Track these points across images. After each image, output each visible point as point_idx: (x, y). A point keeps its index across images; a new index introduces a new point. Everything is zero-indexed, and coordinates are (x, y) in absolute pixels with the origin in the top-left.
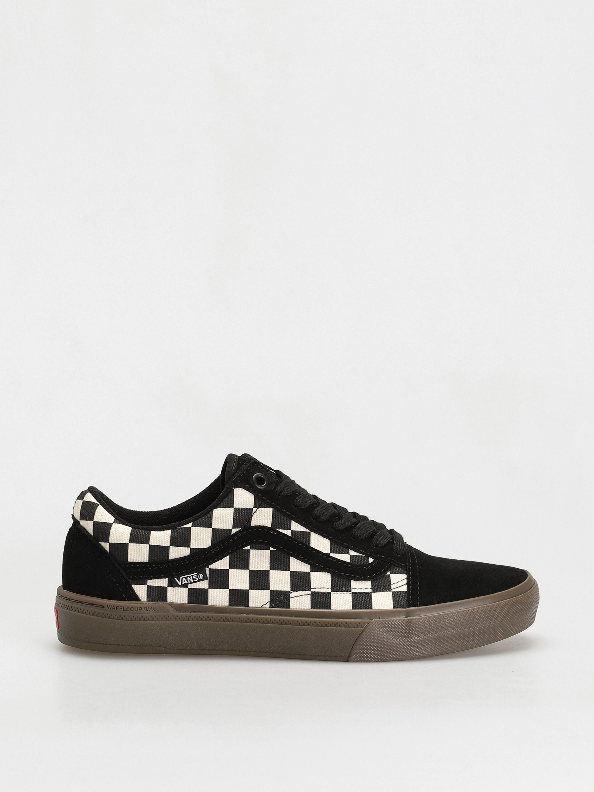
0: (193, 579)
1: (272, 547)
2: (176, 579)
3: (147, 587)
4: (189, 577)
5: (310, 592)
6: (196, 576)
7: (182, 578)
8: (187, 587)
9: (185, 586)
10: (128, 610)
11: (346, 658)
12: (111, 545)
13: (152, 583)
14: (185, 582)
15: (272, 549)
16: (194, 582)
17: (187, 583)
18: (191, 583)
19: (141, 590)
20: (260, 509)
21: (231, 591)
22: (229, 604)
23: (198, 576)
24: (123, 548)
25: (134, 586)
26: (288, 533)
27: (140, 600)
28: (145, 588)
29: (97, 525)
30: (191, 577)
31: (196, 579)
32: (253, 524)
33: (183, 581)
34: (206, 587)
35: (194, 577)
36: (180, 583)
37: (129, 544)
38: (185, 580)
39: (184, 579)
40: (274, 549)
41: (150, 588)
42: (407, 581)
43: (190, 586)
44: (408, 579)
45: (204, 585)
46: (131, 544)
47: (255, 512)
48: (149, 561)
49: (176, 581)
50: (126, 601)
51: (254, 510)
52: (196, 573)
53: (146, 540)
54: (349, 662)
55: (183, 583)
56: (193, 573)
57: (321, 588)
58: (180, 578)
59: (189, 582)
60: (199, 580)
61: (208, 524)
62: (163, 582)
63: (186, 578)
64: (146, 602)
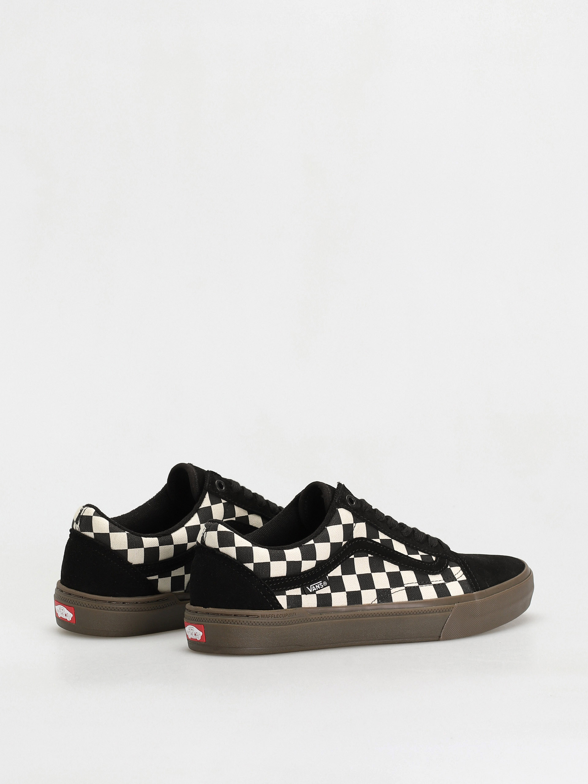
0: (320, 586)
1: (369, 554)
2: (307, 587)
3: (286, 597)
4: (317, 585)
5: (404, 588)
6: (322, 583)
7: (312, 586)
8: (315, 593)
9: (314, 592)
10: (278, 617)
11: (438, 638)
12: (256, 565)
13: (290, 592)
14: (314, 589)
15: (370, 555)
16: (321, 589)
17: (316, 590)
18: (319, 589)
19: (282, 600)
20: (357, 524)
21: (348, 593)
22: (348, 604)
23: (323, 583)
24: (266, 566)
25: (277, 597)
26: (378, 541)
27: (283, 608)
28: (285, 597)
29: (239, 550)
30: (318, 585)
31: (322, 586)
32: (355, 537)
33: (313, 589)
34: (329, 592)
35: (320, 585)
36: (311, 591)
37: (271, 562)
38: (315, 588)
39: (313, 587)
40: (371, 555)
41: (288, 597)
42: (463, 572)
43: (317, 592)
44: (462, 569)
45: (327, 590)
46: (272, 562)
47: (355, 527)
48: (286, 575)
49: (308, 589)
50: (273, 610)
51: (354, 524)
52: (321, 581)
53: (283, 558)
54: (439, 640)
55: (313, 591)
56: (319, 582)
57: (411, 583)
58: (310, 586)
59: (317, 589)
60: (324, 587)
61: (326, 539)
62: (297, 592)
63: (315, 586)
64: (286, 609)
